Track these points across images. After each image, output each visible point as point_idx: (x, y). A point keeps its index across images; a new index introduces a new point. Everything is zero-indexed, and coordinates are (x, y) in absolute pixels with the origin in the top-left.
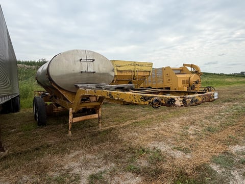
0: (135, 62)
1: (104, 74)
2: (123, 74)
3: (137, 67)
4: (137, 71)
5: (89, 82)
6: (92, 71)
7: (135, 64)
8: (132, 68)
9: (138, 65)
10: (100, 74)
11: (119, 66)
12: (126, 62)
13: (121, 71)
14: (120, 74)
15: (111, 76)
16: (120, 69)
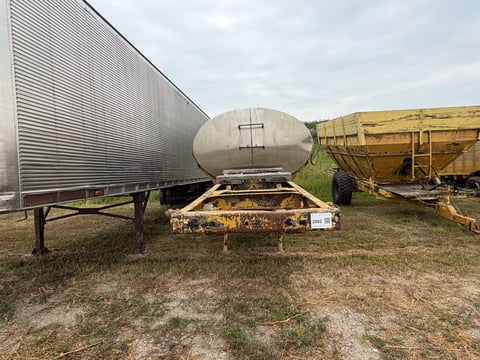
0: (421, 111)
1: (287, 148)
2: (383, 142)
3: (428, 121)
4: (428, 132)
5: (255, 165)
6: (260, 144)
7: (420, 115)
8: (411, 126)
9: (433, 117)
10: (276, 148)
11: (373, 125)
12: (392, 112)
13: (378, 136)
14: (374, 142)
15: (304, 151)
16: (371, 130)
